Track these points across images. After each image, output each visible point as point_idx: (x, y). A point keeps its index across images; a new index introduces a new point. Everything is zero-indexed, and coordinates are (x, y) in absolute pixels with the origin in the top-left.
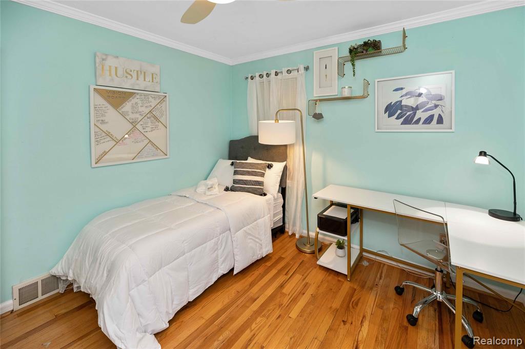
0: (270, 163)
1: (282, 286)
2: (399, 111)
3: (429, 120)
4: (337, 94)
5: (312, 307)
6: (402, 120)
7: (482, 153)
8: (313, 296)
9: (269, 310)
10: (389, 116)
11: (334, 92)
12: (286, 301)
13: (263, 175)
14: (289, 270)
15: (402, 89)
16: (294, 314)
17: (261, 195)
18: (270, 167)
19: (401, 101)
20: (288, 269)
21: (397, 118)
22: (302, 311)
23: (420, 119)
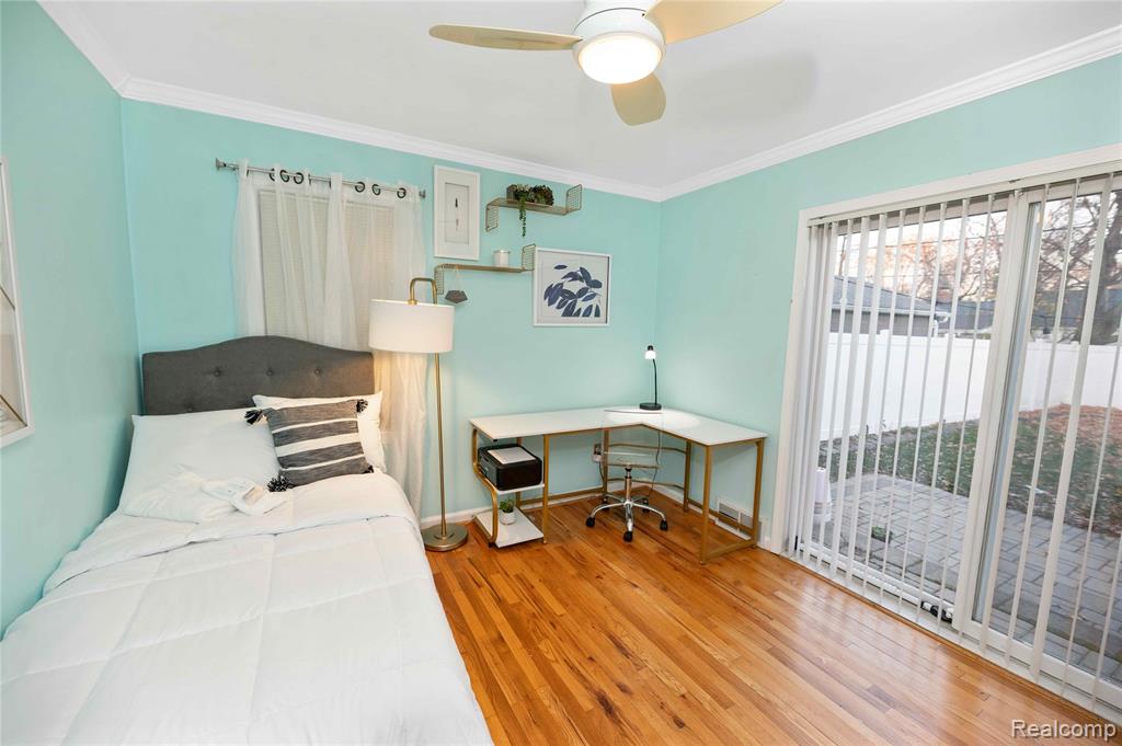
0: (360, 398)
1: (500, 601)
2: (561, 298)
3: (587, 313)
4: (477, 259)
5: (559, 590)
6: (563, 309)
7: (650, 348)
8: (543, 581)
9: (534, 631)
10: (550, 303)
11: (472, 254)
12: (530, 607)
13: (352, 428)
14: (473, 579)
15: (565, 267)
16: (558, 609)
17: (366, 472)
18: (360, 406)
19: (562, 284)
20: (470, 580)
21: (558, 308)
22: (560, 601)
23: (580, 310)
